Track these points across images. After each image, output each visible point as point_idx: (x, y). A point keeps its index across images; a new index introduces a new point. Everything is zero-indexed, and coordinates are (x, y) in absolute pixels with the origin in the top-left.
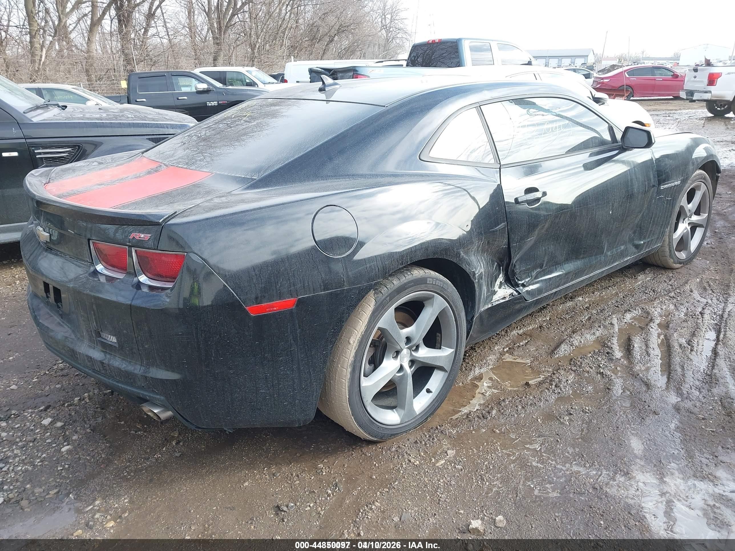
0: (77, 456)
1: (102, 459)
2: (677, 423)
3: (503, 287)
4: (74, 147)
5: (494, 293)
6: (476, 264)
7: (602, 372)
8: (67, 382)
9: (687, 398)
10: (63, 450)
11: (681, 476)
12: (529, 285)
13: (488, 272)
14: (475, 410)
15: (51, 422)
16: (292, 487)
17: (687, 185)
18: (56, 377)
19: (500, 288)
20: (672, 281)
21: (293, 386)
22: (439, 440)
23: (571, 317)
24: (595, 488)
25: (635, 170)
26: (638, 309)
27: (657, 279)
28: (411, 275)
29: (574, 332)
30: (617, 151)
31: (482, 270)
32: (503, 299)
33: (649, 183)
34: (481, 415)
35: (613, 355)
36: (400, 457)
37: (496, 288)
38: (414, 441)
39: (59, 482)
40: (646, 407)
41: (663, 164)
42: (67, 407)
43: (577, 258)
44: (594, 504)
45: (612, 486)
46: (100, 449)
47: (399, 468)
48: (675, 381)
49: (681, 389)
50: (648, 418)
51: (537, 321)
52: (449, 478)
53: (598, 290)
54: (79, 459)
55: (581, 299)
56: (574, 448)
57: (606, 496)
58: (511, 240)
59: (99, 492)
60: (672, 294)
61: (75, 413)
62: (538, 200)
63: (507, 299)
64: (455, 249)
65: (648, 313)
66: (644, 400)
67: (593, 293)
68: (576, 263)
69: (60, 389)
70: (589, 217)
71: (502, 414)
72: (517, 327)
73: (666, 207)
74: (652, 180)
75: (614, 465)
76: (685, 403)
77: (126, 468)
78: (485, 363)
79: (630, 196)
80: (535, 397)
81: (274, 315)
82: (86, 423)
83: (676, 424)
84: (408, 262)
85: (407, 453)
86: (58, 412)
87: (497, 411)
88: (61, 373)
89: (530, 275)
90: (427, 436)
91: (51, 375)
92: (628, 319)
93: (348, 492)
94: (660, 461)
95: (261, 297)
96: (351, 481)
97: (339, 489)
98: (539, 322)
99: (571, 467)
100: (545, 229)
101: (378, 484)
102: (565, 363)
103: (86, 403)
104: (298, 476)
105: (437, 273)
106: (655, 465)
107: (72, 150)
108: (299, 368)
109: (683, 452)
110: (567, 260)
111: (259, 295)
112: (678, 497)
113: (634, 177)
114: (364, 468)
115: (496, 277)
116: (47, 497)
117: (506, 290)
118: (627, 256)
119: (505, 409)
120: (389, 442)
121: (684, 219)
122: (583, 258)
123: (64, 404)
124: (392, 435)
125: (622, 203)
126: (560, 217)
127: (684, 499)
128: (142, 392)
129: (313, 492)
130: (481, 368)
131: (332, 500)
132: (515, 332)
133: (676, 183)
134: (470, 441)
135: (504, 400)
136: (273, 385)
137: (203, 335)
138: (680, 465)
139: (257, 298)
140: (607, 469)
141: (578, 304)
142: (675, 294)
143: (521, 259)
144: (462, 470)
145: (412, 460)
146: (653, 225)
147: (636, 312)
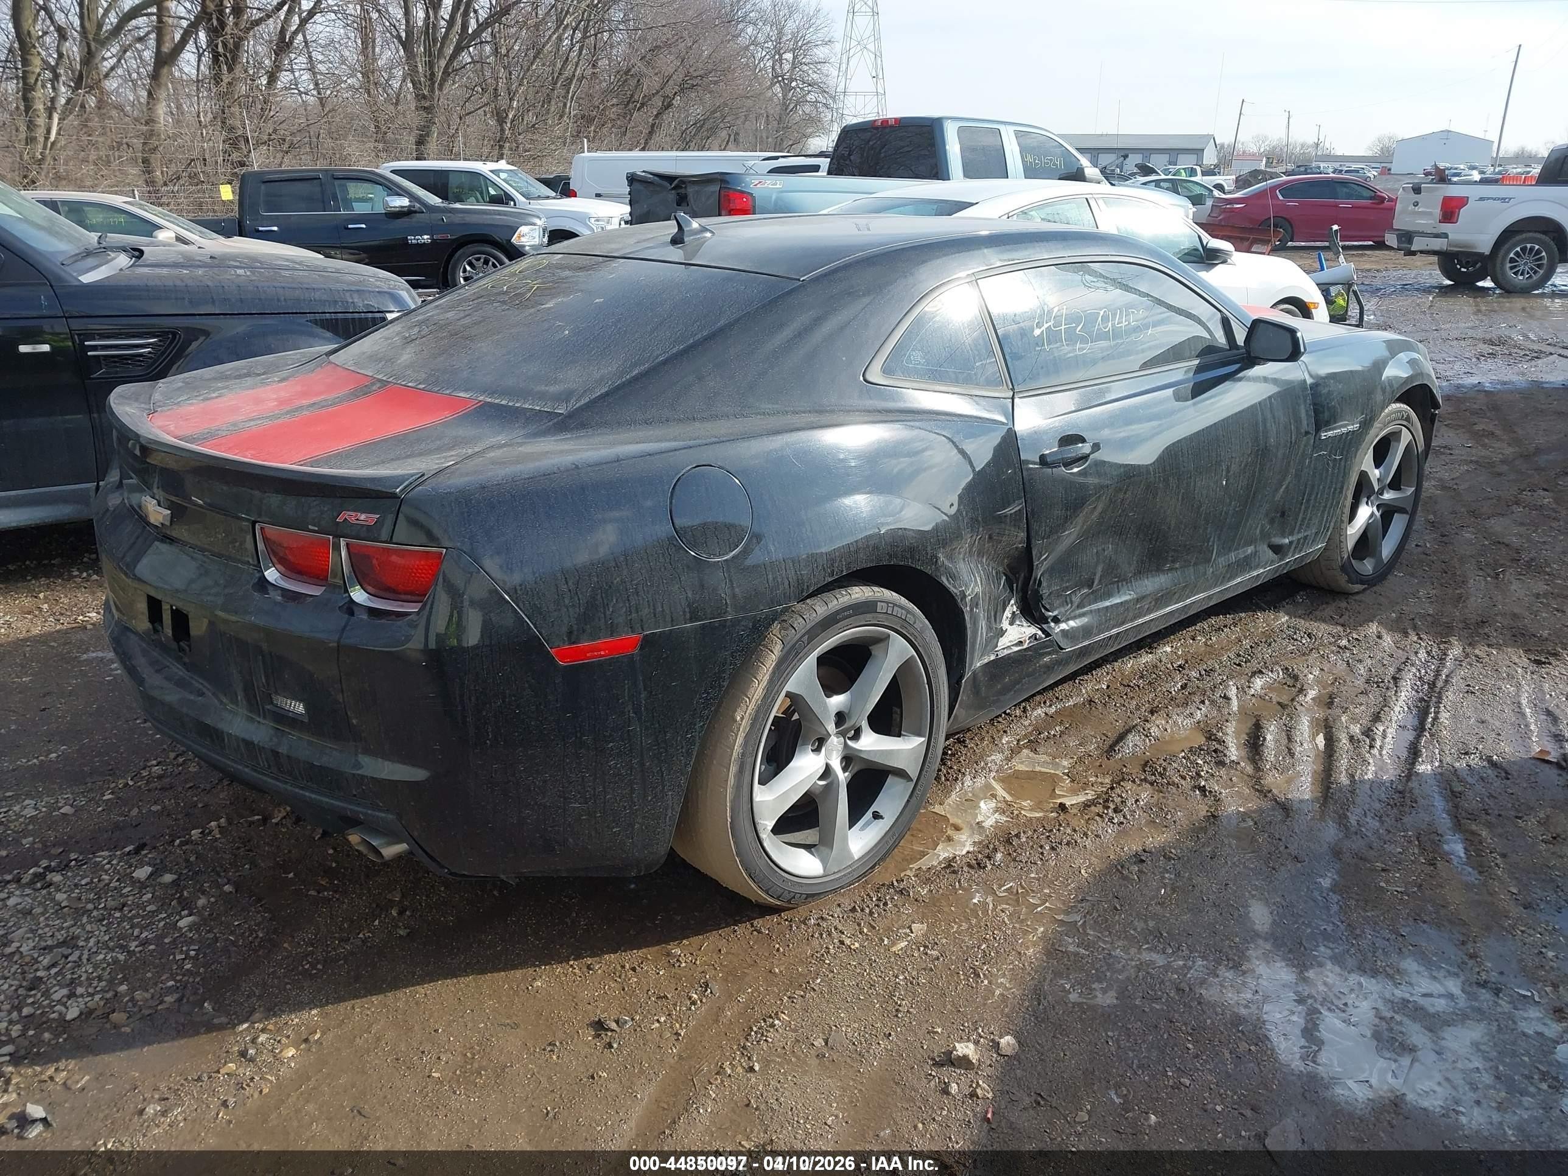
0: (211, 936)
1: (259, 940)
2: (1335, 877)
3: (1018, 623)
4: (162, 334)
5: (1002, 633)
6: (966, 578)
7: (1204, 786)
8: (173, 801)
9: (1356, 833)
10: (181, 924)
11: (1337, 969)
12: (1068, 619)
13: (990, 593)
14: (964, 852)
15: (151, 874)
16: (623, 990)
17: (1373, 432)
18: (149, 790)
19: (1011, 624)
20: (1346, 617)
21: (632, 797)
22: (896, 906)
23: (1150, 683)
24: (1180, 990)
25: (1271, 403)
26: (1277, 670)
27: (1317, 613)
28: (849, 597)
29: (1152, 712)
30: (1238, 366)
31: (979, 589)
32: (1016, 645)
33: (1297, 428)
34: (974, 862)
35: (1225, 755)
36: (824, 936)
37: (1005, 624)
38: (850, 908)
39: (180, 981)
40: (1282, 848)
41: (1325, 391)
42: (178, 846)
43: (1159, 570)
44: (1176, 1016)
45: (1211, 985)
46: (253, 923)
47: (823, 955)
48: (1336, 802)
49: (1346, 817)
50: (1283, 868)
51: (1084, 691)
52: (914, 973)
53: (1203, 632)
54: (216, 940)
55: (1168, 649)
56: (1146, 922)
57: (1199, 1003)
58: (1033, 534)
59: (260, 997)
60: (1344, 642)
61: (197, 858)
62: (1085, 458)
63: (1026, 646)
64: (929, 548)
65: (1296, 678)
66: (1277, 836)
67: (1194, 640)
68: (1157, 579)
69: (159, 814)
70: (1182, 491)
71: (1014, 860)
72: (1045, 703)
73: (1333, 473)
74: (1305, 423)
75: (1216, 951)
76: (1353, 841)
77: (307, 955)
78: (983, 768)
79: (1262, 453)
80: (1075, 831)
81: (600, 664)
82: (220, 876)
83: (1334, 879)
84: (842, 571)
85: (836, 929)
86: (162, 856)
87: (1004, 856)
88: (156, 784)
89: (1068, 600)
90: (874, 899)
91: (139, 787)
92: (1258, 688)
93: (730, 997)
94: (1301, 944)
95: (578, 630)
96: (735, 978)
97: (711, 992)
98: (1087, 692)
99: (1140, 953)
100: (1096, 513)
101: (783, 982)
102: (1135, 770)
103: (216, 840)
104: (634, 969)
105: (894, 594)
106: (1290, 951)
107: (160, 341)
108: (642, 764)
109: (1342, 927)
110: (1141, 572)
111: (575, 627)
112: (1329, 1005)
113: (1269, 416)
114: (757, 955)
115: (1004, 603)
116: (159, 1008)
117: (1023, 629)
118: (1257, 567)
119: (1019, 851)
120: (802, 911)
121: (1368, 498)
122: (1171, 569)
123: (173, 841)
124: (808, 896)
125: (1246, 466)
126: (1127, 490)
127: (1339, 1009)
128: (351, 807)
129: (666, 997)
130: (975, 778)
131: (701, 1010)
132: (1039, 711)
133: (1350, 428)
134: (953, 908)
135: (1017, 836)
136: (594, 795)
137: (473, 699)
138: (1337, 951)
139: (570, 633)
140: (1204, 958)
141: (1164, 659)
142: (1349, 641)
143: (1051, 570)
144: (938, 959)
145: (848, 942)
146: (1307, 508)
147: (1274, 676)
